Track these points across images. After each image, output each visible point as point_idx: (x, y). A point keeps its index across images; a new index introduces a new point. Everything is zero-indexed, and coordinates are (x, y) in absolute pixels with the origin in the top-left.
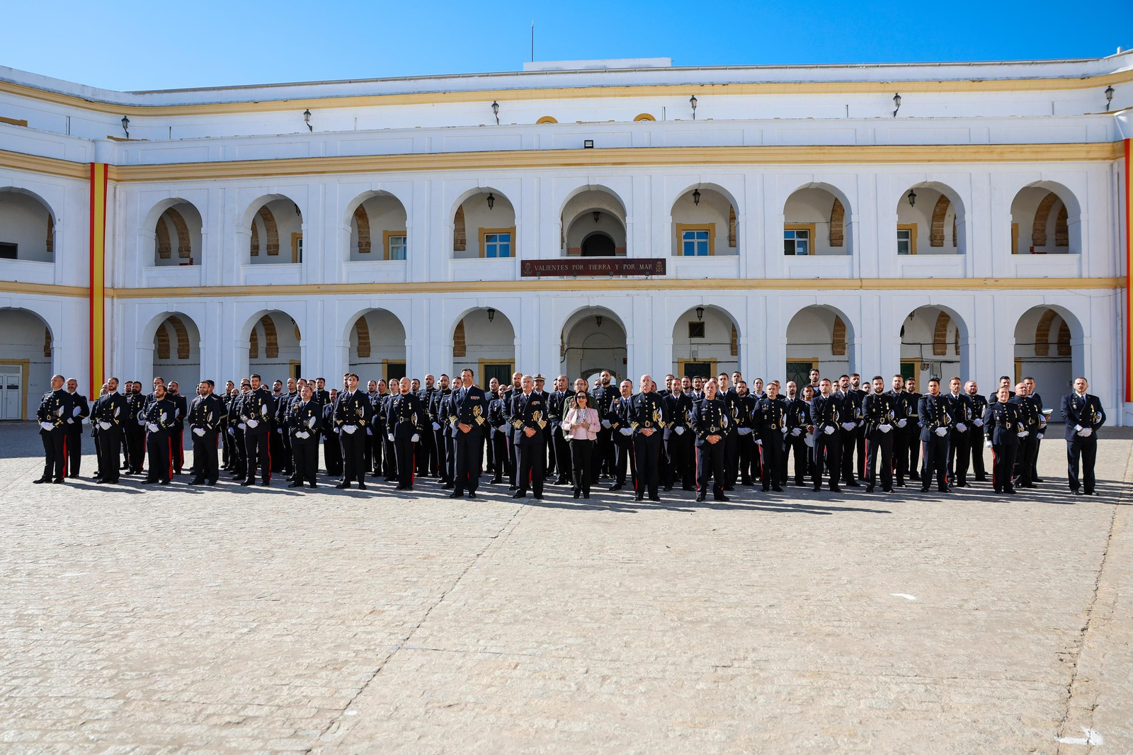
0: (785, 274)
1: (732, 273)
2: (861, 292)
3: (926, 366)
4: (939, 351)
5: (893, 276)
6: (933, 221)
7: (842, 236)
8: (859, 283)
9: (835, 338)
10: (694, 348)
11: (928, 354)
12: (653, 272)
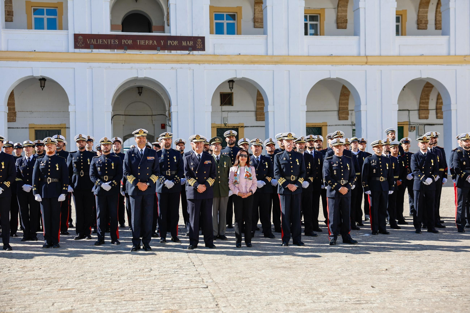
0: (304, 52)
1: (260, 50)
2: (366, 67)
3: (413, 128)
4: (423, 115)
5: (392, 53)
6: (419, 8)
7: (347, 20)
8: (365, 60)
9: (341, 106)
10: (225, 115)
11: (414, 118)
12: (194, 48)
